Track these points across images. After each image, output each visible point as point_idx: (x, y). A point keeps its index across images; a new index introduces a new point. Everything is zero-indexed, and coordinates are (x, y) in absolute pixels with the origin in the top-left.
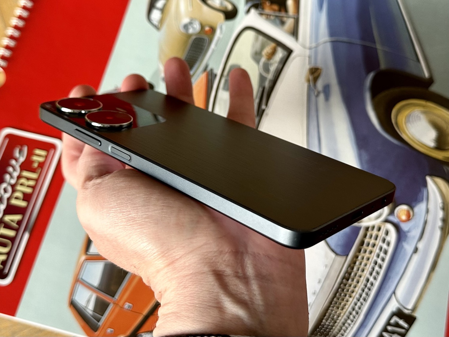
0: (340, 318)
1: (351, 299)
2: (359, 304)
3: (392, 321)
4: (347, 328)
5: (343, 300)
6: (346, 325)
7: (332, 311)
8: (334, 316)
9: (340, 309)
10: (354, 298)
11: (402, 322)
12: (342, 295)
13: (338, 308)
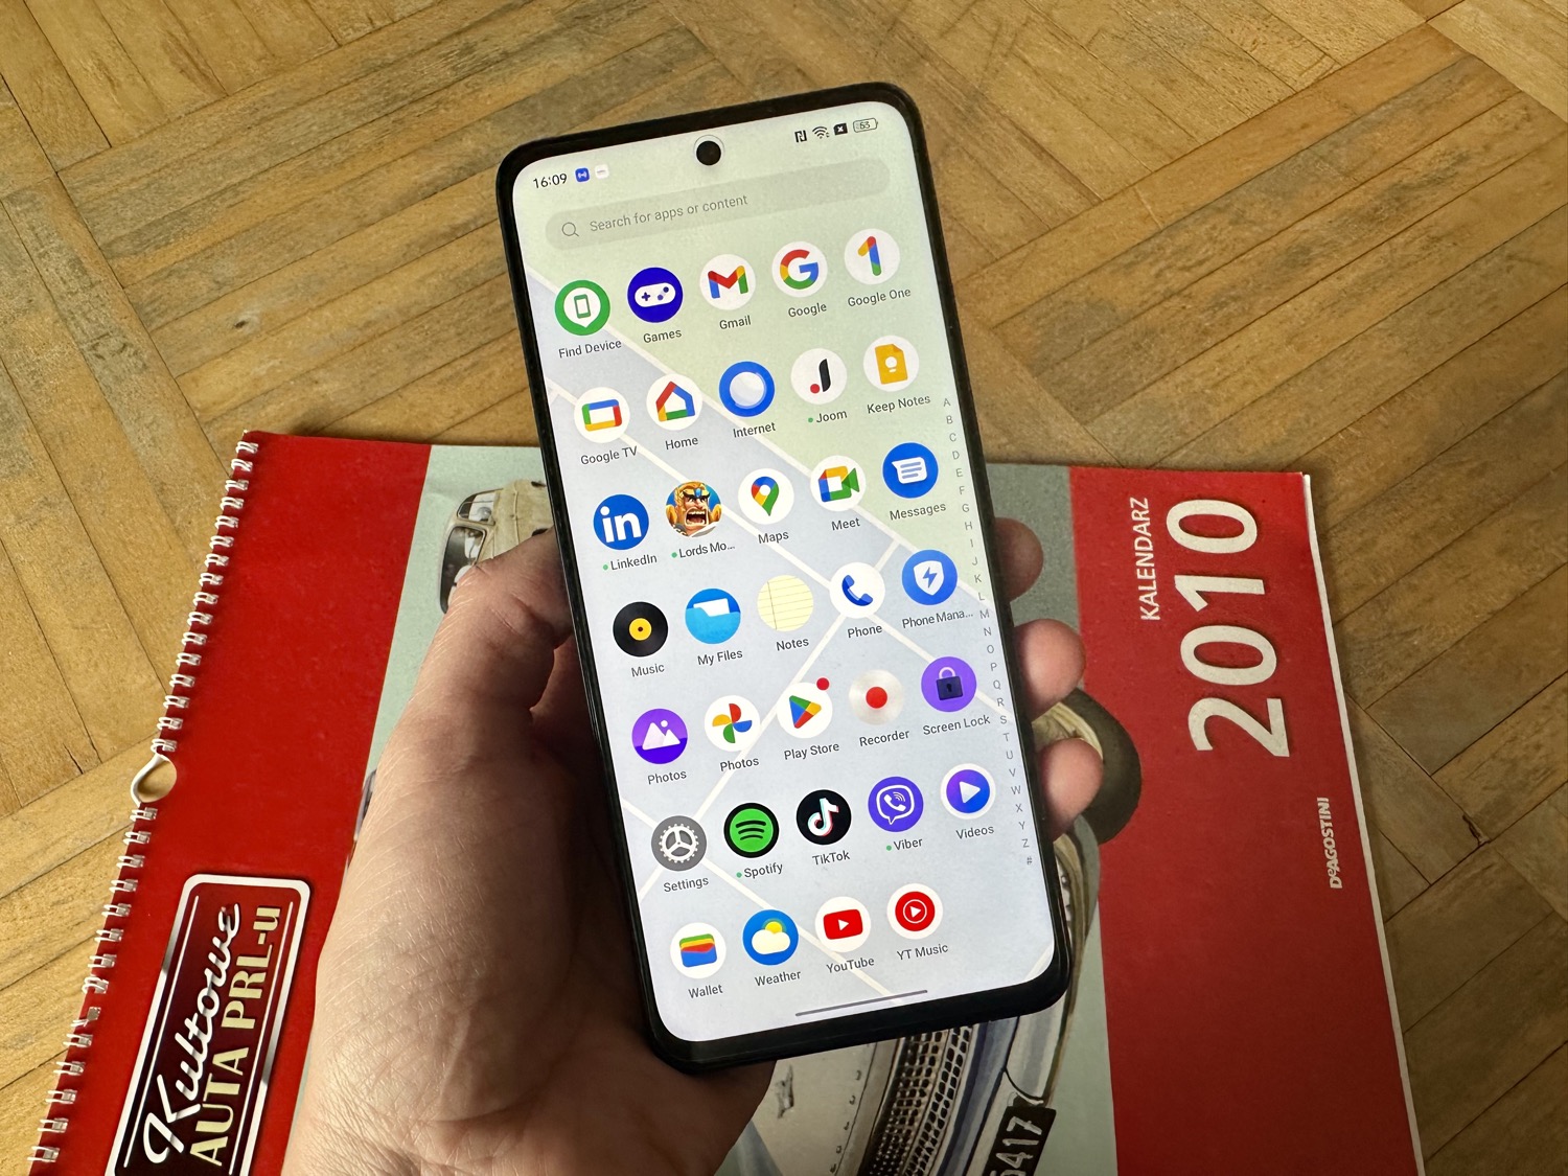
0: (910, 1142)
1: (925, 1100)
2: (942, 1105)
3: (1010, 1128)
4: (927, 1158)
5: (910, 1103)
6: (924, 1152)
7: (892, 1130)
8: (897, 1138)
9: (907, 1123)
10: (930, 1096)
11: (1028, 1126)
12: (908, 1093)
13: (903, 1121)
